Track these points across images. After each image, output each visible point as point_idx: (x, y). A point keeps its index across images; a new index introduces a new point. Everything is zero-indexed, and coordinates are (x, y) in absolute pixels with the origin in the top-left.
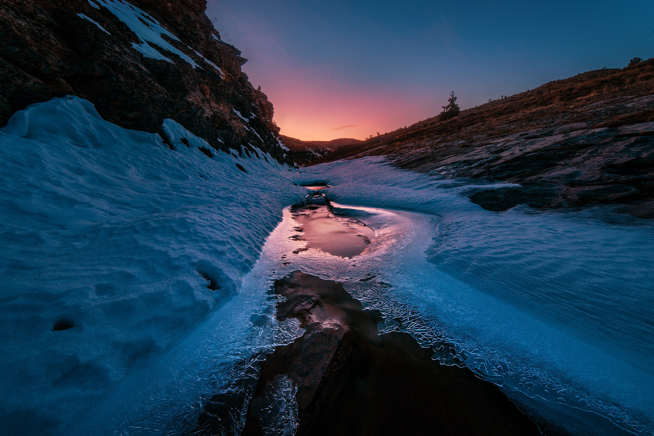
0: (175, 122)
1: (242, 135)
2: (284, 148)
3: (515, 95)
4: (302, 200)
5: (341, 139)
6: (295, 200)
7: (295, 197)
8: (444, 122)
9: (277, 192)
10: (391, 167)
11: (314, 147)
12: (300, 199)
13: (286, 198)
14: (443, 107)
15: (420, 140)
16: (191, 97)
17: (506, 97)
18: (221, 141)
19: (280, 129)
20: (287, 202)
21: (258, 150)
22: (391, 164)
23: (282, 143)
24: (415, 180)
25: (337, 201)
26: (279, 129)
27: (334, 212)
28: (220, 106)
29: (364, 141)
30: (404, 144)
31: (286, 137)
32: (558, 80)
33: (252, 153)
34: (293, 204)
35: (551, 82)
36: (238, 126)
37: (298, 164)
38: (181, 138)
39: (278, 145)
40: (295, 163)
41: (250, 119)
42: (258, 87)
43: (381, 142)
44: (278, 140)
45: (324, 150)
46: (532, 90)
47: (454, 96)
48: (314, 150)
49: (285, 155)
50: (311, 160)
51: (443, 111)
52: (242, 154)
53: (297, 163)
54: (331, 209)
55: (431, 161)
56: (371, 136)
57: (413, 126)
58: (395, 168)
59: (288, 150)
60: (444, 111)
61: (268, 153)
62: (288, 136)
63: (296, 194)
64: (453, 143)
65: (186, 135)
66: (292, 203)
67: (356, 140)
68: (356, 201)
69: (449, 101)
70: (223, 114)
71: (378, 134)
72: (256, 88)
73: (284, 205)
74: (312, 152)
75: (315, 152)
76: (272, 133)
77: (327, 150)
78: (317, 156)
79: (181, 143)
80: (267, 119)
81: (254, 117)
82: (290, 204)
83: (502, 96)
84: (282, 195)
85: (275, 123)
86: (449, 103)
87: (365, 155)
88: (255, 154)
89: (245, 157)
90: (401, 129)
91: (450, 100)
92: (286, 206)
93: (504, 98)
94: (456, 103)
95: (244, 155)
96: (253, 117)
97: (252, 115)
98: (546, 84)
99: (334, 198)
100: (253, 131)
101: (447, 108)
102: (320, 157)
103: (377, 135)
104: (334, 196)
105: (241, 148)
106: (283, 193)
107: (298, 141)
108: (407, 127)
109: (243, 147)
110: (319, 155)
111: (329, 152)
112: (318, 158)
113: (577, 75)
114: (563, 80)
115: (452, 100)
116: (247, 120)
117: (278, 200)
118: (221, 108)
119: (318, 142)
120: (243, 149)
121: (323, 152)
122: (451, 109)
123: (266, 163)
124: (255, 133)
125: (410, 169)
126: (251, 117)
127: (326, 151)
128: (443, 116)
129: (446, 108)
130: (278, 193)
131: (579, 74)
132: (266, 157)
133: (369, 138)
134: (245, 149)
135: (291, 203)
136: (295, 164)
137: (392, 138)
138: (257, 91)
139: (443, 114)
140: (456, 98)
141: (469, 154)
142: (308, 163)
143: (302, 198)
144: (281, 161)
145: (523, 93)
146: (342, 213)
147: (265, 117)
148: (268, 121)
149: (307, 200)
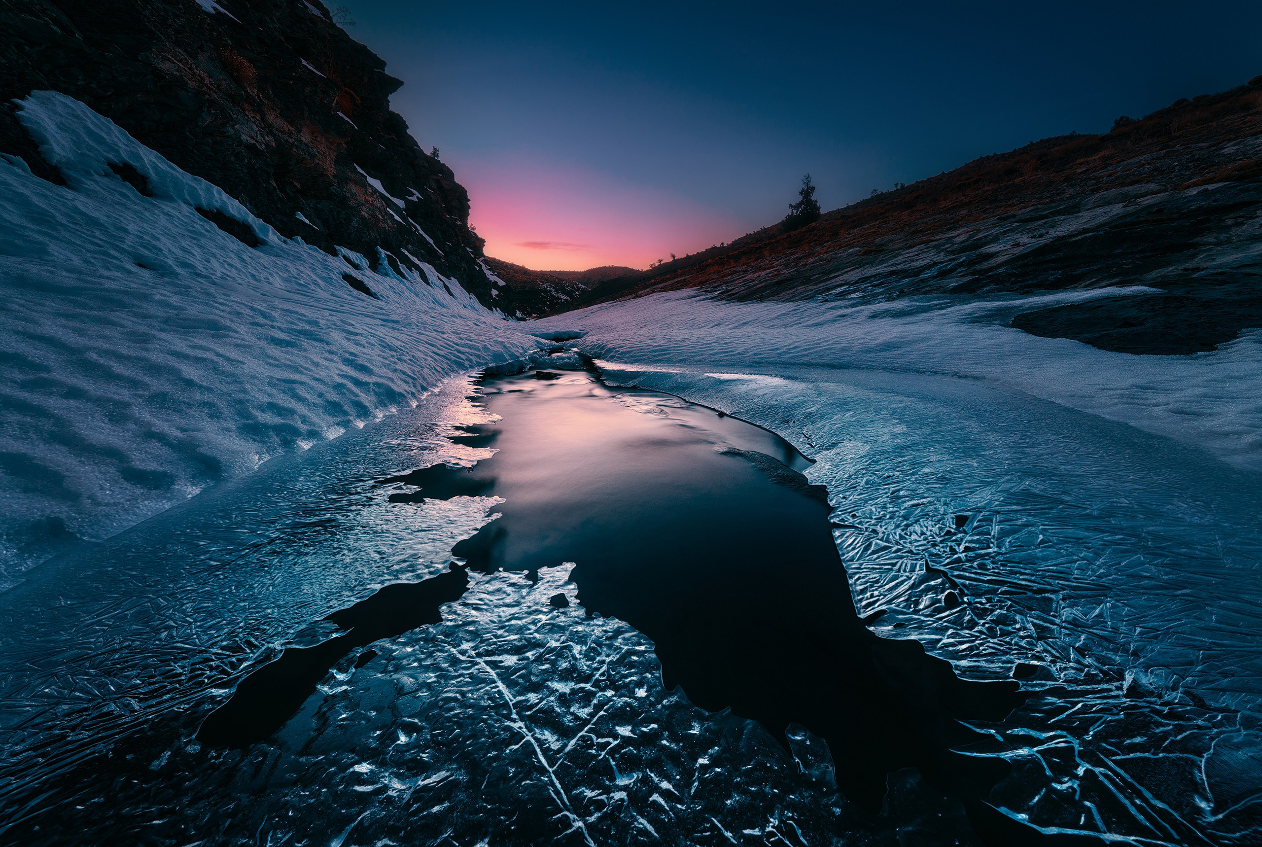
0: (89, 111)
1: (381, 225)
2: (493, 278)
3: (920, 182)
4: (518, 357)
5: (604, 268)
6: (497, 356)
7: (499, 349)
8: (792, 233)
9: (443, 333)
10: (716, 301)
11: (555, 281)
12: (512, 355)
13: (467, 350)
14: (791, 206)
15: (757, 260)
16: (169, 60)
17: (903, 186)
18: (307, 221)
19: (484, 241)
20: (470, 361)
21: (426, 267)
22: (712, 298)
23: (489, 269)
24: (792, 313)
25: (612, 357)
26: (482, 242)
27: (607, 383)
28: (300, 131)
29: (648, 271)
30: (728, 269)
31: (499, 261)
32: (995, 154)
33: (411, 270)
34: (490, 365)
35: (981, 158)
36: (367, 201)
37: (525, 314)
38: (106, 158)
39: (478, 269)
40: (518, 312)
41: (407, 202)
42: (432, 151)
43: (679, 272)
44: (481, 263)
45: (573, 287)
46: (950, 173)
47: (811, 184)
48: (554, 288)
49: (494, 292)
50: (548, 307)
51: (790, 214)
52: (380, 267)
53: (523, 311)
54: (598, 376)
55: (803, 283)
56: (660, 261)
57: (735, 243)
58: (724, 302)
59: (501, 283)
60: (792, 212)
61: (452, 278)
62: (502, 260)
63: (501, 343)
64: (835, 254)
65: (139, 158)
66: (486, 364)
67: (632, 270)
68: (665, 354)
69: (801, 193)
70: (313, 156)
71: (674, 257)
72: (428, 152)
73: (458, 365)
74: (551, 291)
75: (557, 291)
76: (468, 249)
77: (579, 288)
78: (561, 299)
79: (106, 175)
80: (456, 220)
81: (418, 198)
82: (479, 364)
83: (897, 185)
84: (458, 341)
85: (473, 229)
86: (800, 198)
87: (653, 292)
88: (416, 274)
89: (387, 275)
90: (714, 249)
91: (802, 191)
92: (466, 369)
93: (899, 187)
94: (813, 198)
95: (385, 269)
96: (415, 199)
97: (412, 194)
98: (974, 161)
99: (603, 352)
100: (415, 227)
101: (798, 208)
102: (566, 300)
103: (671, 260)
104: (603, 348)
105: (377, 252)
106: (461, 338)
107: (523, 271)
108: (725, 245)
109: (383, 253)
110: (564, 297)
111: (583, 291)
112: (563, 303)
113: (1028, 146)
114: (1003, 155)
115: (807, 192)
116: (401, 203)
117: (439, 352)
118: (306, 138)
119: (560, 273)
120: (383, 256)
121: (572, 291)
122: (805, 209)
123: (447, 295)
124: (421, 232)
125: (761, 299)
126: (410, 198)
127: (577, 291)
128: (790, 224)
129: (795, 207)
130: (445, 336)
131: (1032, 144)
132: (447, 284)
133: (657, 265)
134: (388, 256)
135: (482, 364)
136: (519, 314)
137: (700, 264)
138: (430, 157)
139: (790, 218)
140: (813, 189)
141: (891, 262)
142: (545, 312)
143: (518, 355)
144: (488, 303)
145: (933, 178)
146: (631, 384)
147: (450, 214)
148: (459, 223)
149: (532, 359)
